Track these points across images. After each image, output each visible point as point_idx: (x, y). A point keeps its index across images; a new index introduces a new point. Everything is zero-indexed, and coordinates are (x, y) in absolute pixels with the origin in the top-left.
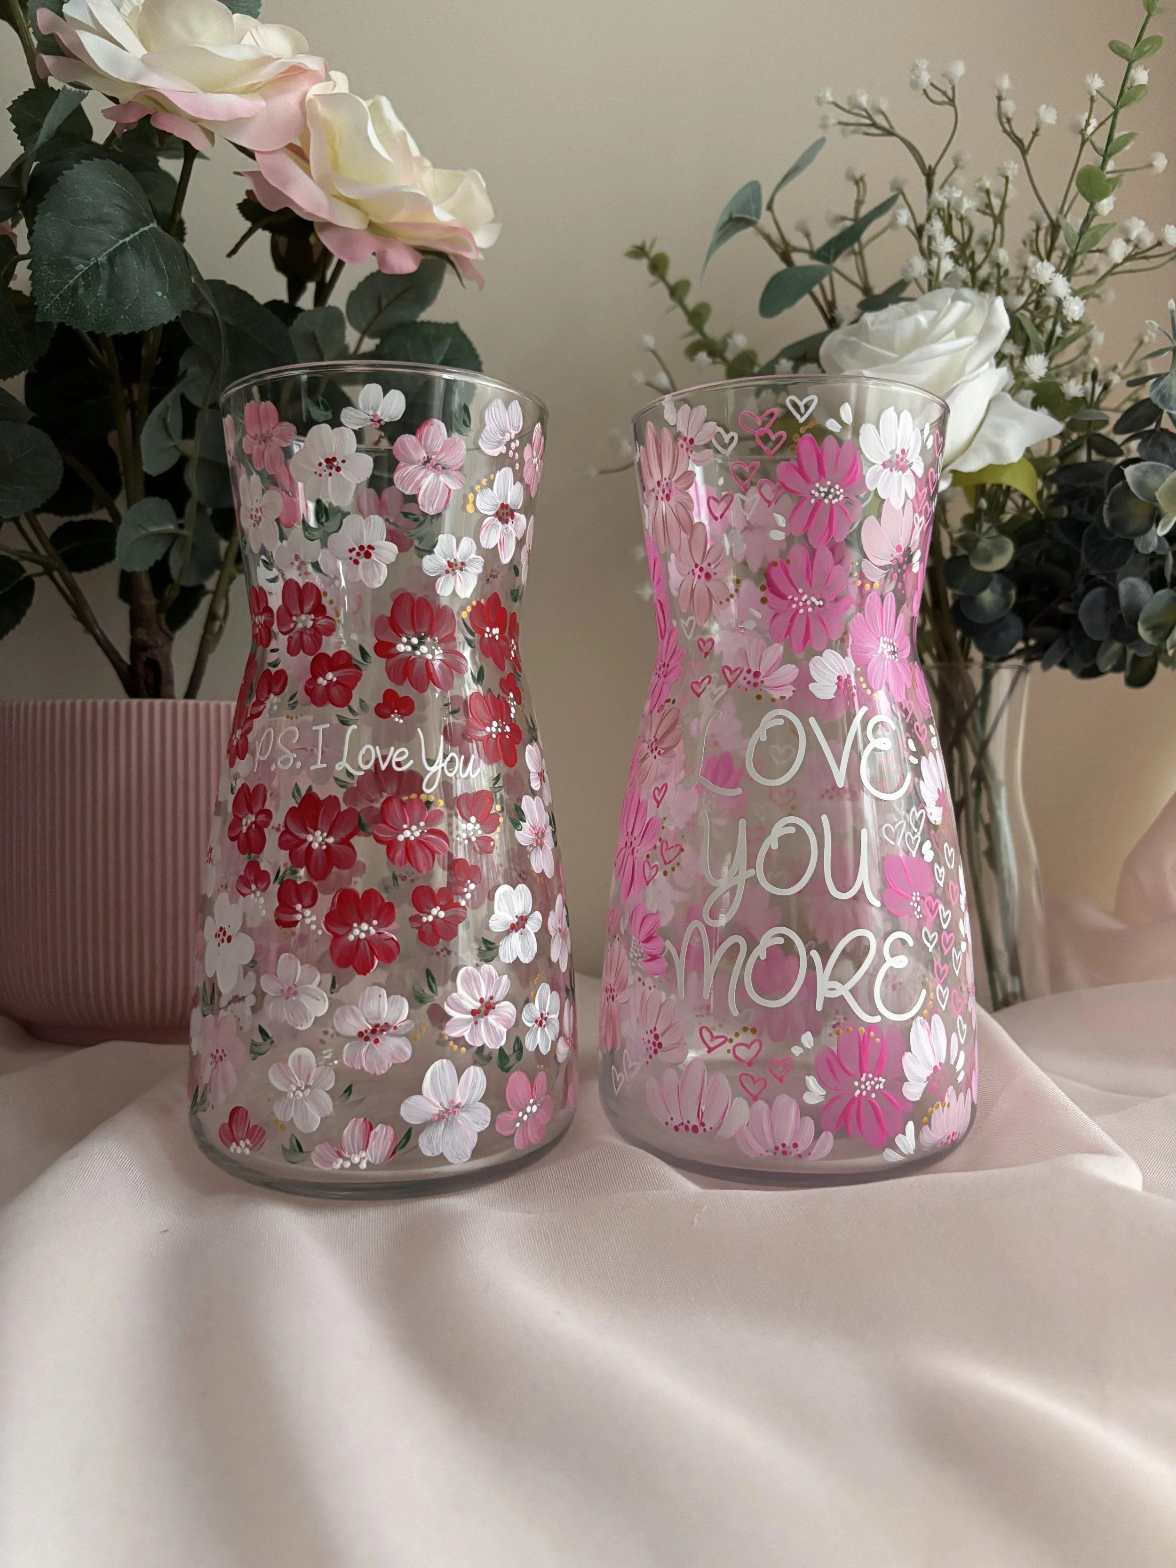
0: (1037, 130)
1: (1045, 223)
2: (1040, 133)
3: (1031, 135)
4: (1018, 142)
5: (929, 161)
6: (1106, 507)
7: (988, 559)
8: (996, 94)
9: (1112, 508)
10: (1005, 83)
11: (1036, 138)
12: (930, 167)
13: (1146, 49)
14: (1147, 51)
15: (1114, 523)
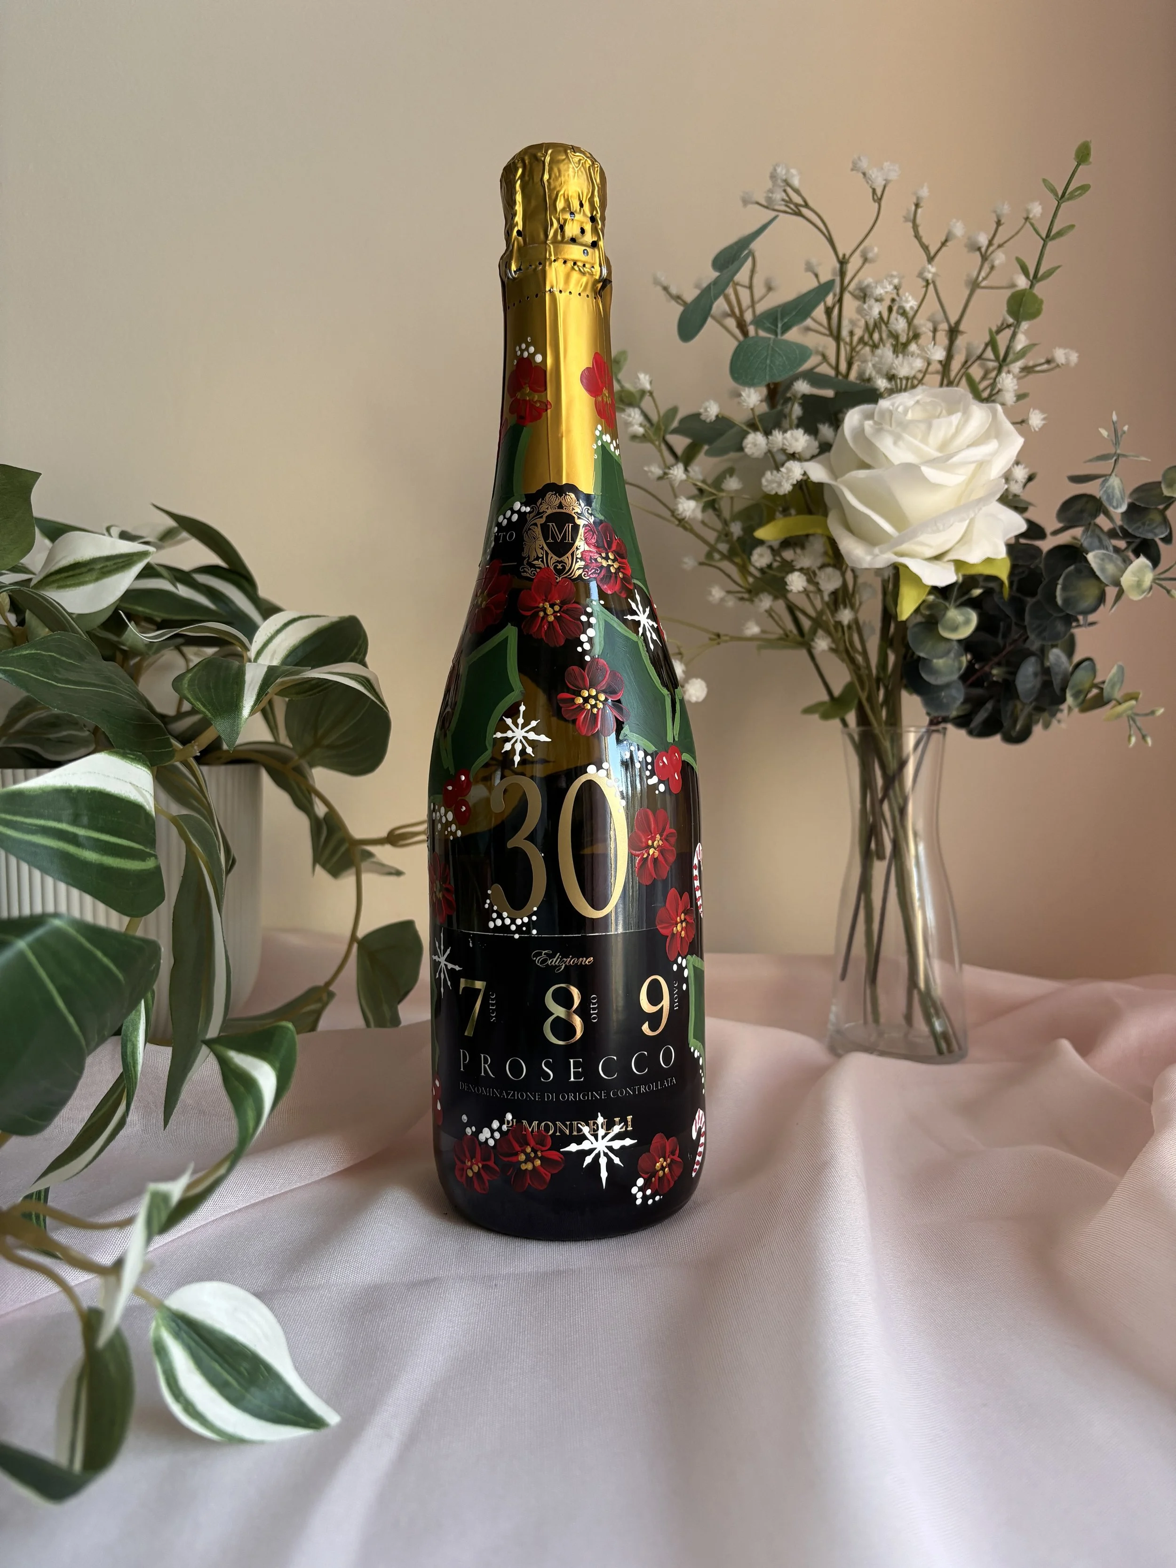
0: (946, 241)
1: (944, 326)
2: (948, 244)
3: (939, 245)
4: (925, 248)
5: (843, 249)
6: (1059, 587)
7: (955, 628)
8: (915, 201)
9: (1064, 589)
10: (924, 192)
11: (944, 249)
12: (844, 255)
13: (1076, 194)
14: (1076, 196)
15: (1066, 601)
